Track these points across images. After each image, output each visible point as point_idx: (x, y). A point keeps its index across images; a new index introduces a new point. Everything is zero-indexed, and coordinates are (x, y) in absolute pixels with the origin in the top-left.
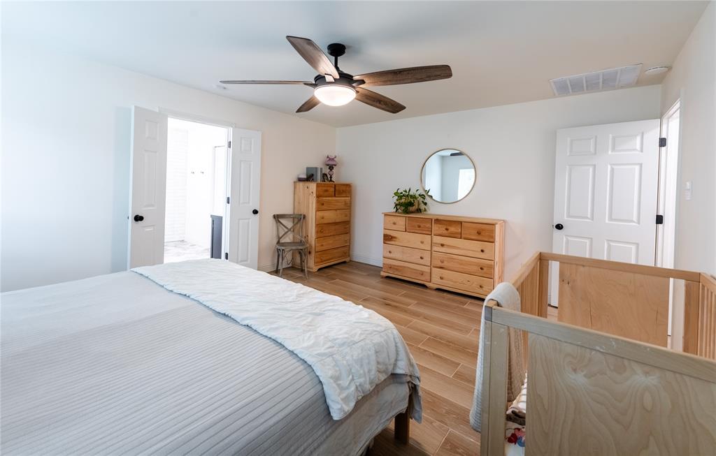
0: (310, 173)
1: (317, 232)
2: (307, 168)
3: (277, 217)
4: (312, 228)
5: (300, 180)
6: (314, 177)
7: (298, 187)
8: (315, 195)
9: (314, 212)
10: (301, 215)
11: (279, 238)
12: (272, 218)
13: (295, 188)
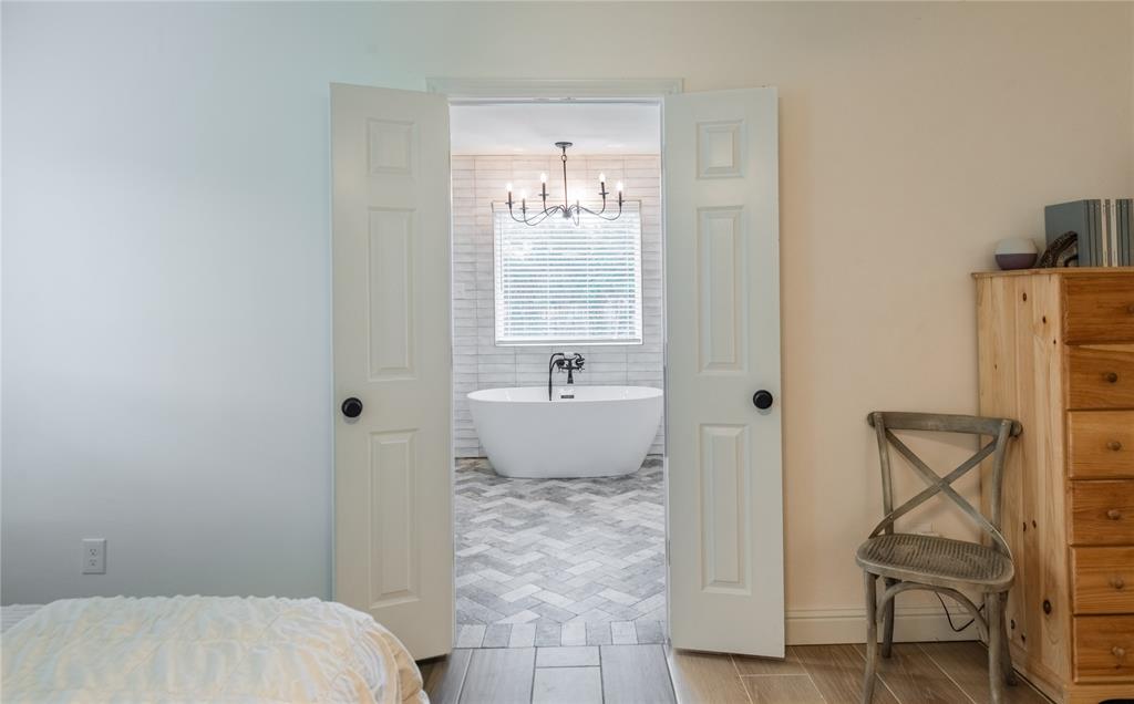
0: (1062, 231)
1: (1079, 516)
2: (1051, 212)
3: (887, 426)
4: (1050, 491)
5: (1008, 264)
6: (1082, 248)
7: (987, 294)
8: (1055, 332)
9: (1059, 414)
10: (998, 421)
11: (892, 515)
12: (864, 425)
13: (978, 299)
